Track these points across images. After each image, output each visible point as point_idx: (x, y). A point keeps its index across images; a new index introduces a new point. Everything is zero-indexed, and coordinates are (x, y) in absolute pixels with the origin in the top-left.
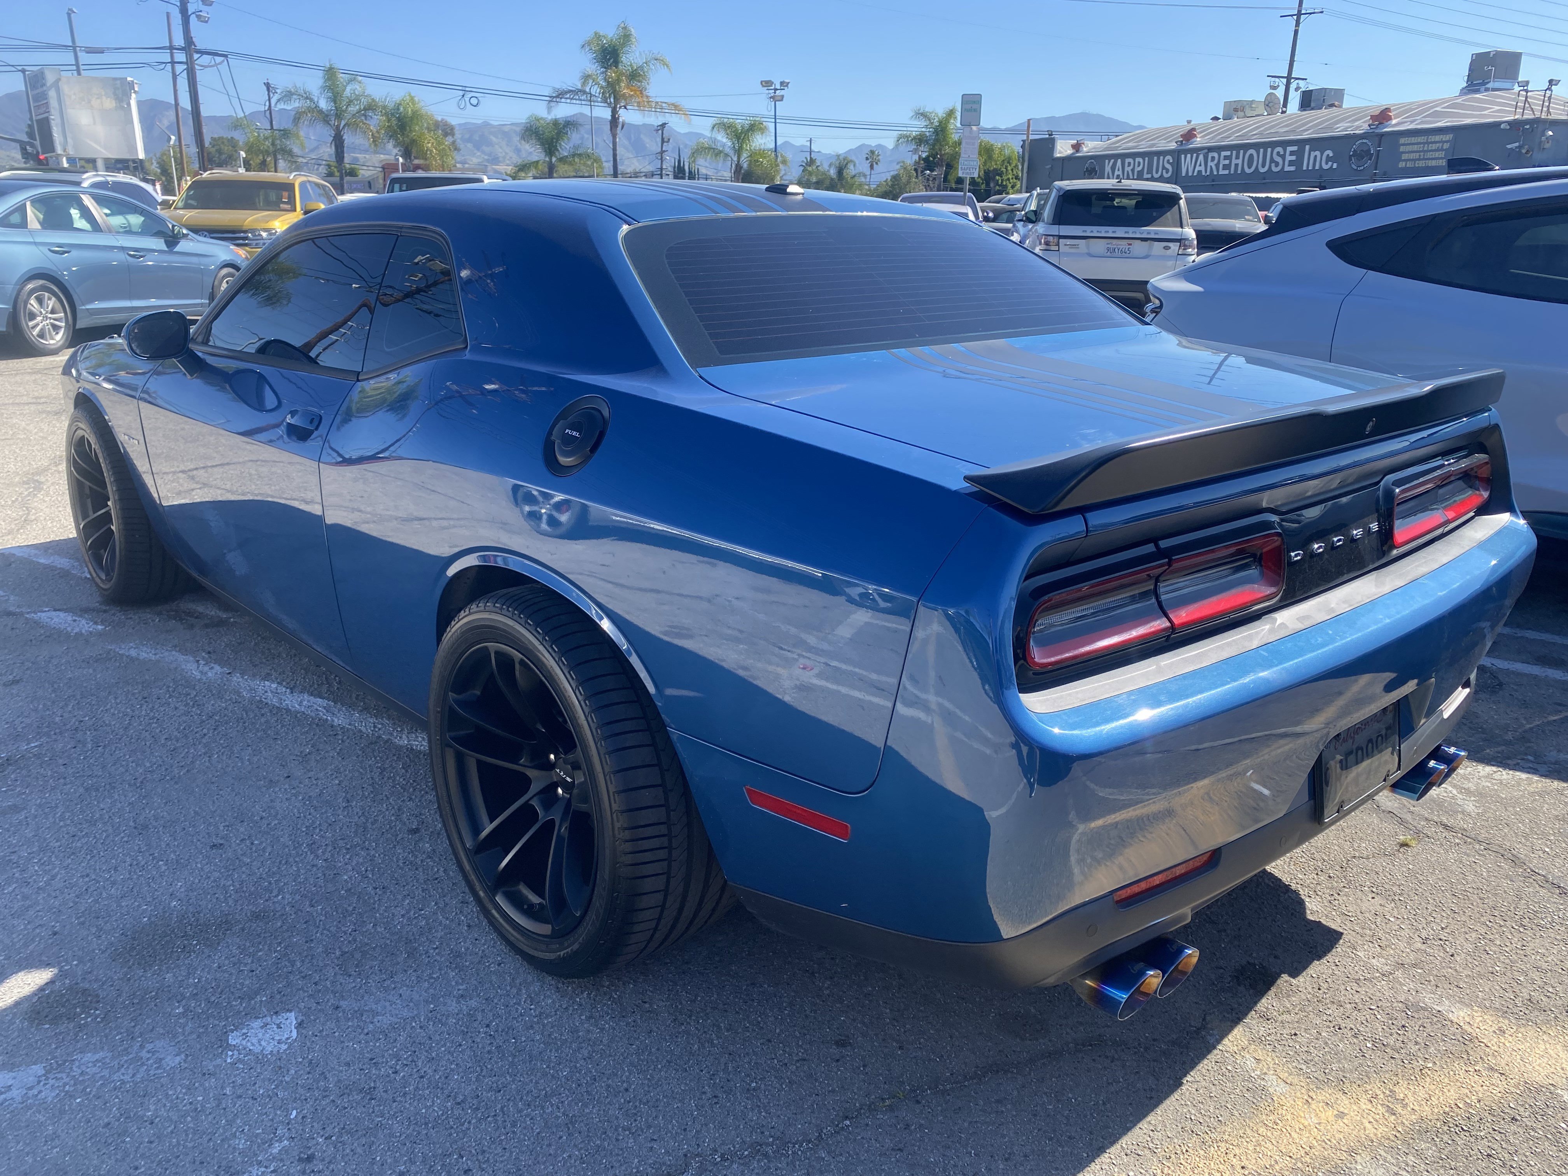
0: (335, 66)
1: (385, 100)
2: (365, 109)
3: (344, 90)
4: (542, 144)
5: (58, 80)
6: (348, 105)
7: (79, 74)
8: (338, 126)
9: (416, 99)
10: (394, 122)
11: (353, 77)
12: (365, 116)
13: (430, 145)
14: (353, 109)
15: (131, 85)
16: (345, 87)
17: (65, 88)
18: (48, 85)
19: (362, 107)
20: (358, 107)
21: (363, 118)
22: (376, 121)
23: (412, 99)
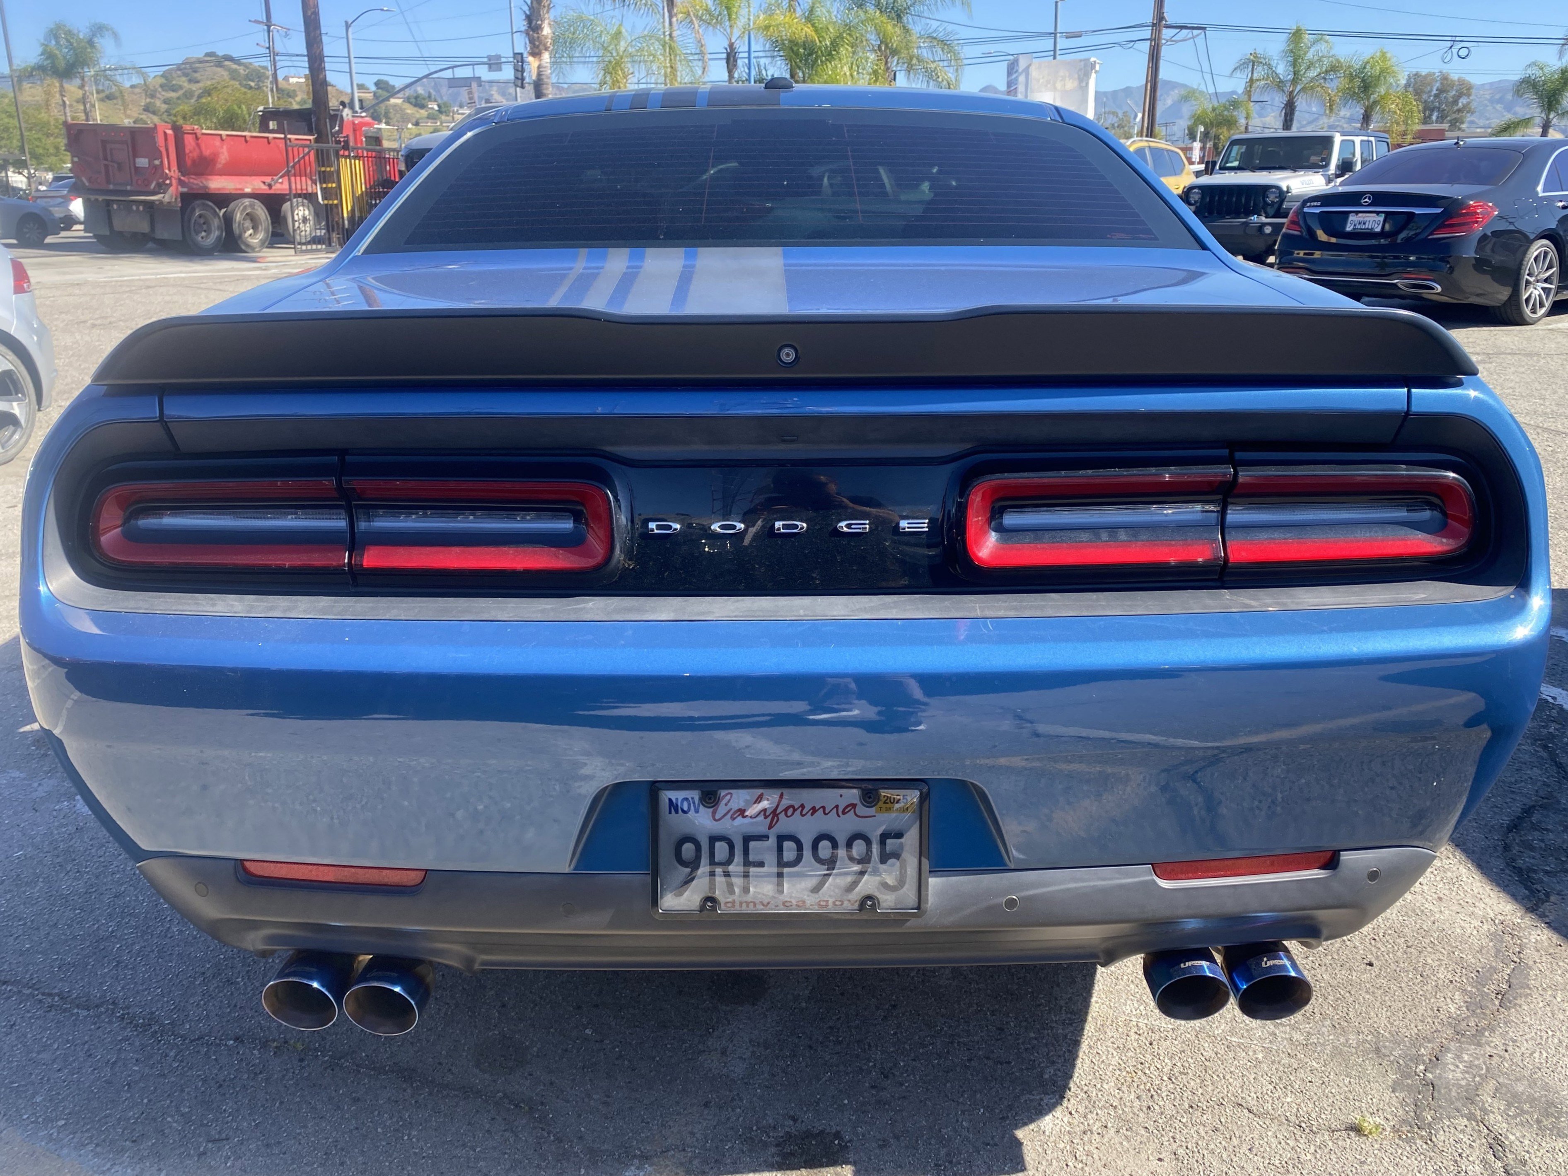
0: (1303, 28)
1: (1352, 59)
2: (1327, 72)
3: (1305, 53)
4: (1541, 97)
5: (1028, 67)
6: (1309, 68)
7: (1055, 58)
8: (1291, 92)
9: (1388, 55)
10: (1357, 82)
11: (1320, 36)
12: (1325, 79)
13: (1393, 106)
14: (1313, 73)
15: (1093, 66)
16: (1309, 48)
17: (1034, 73)
18: (1020, 70)
19: (1324, 70)
20: (1319, 70)
21: (1322, 81)
22: (1335, 85)
23: (1384, 54)
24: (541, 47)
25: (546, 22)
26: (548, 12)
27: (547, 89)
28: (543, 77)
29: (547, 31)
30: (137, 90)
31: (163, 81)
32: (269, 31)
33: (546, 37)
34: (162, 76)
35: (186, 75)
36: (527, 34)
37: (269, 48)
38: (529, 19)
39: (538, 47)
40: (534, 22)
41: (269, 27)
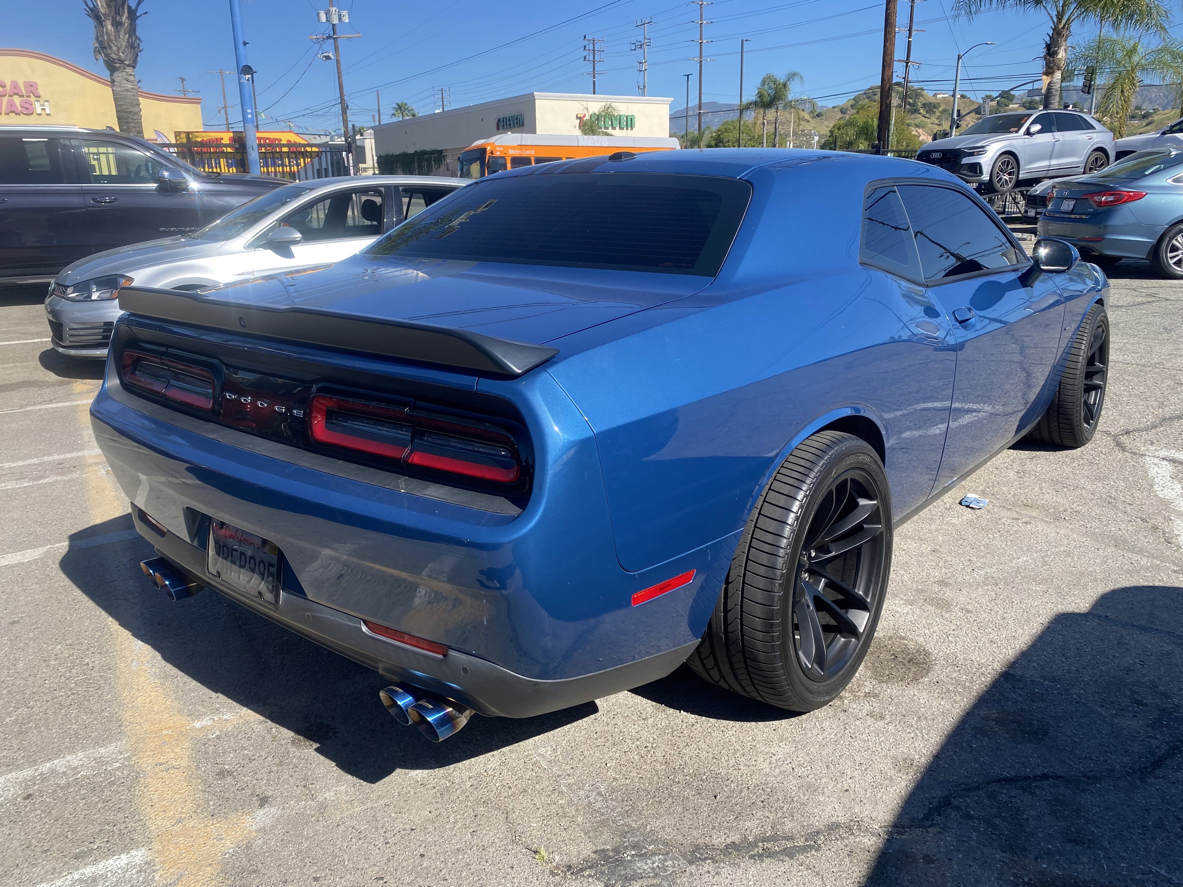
24: (1055, 68)
25: (1063, 48)
26: (1066, 40)
27: (1054, 99)
28: (1052, 90)
29: (1061, 54)
30: (836, 109)
31: (854, 102)
32: (907, 66)
33: (1060, 60)
34: (853, 99)
35: (868, 98)
36: (1045, 59)
37: (904, 78)
38: (1048, 47)
39: (1052, 68)
40: (1052, 49)
41: (907, 63)
